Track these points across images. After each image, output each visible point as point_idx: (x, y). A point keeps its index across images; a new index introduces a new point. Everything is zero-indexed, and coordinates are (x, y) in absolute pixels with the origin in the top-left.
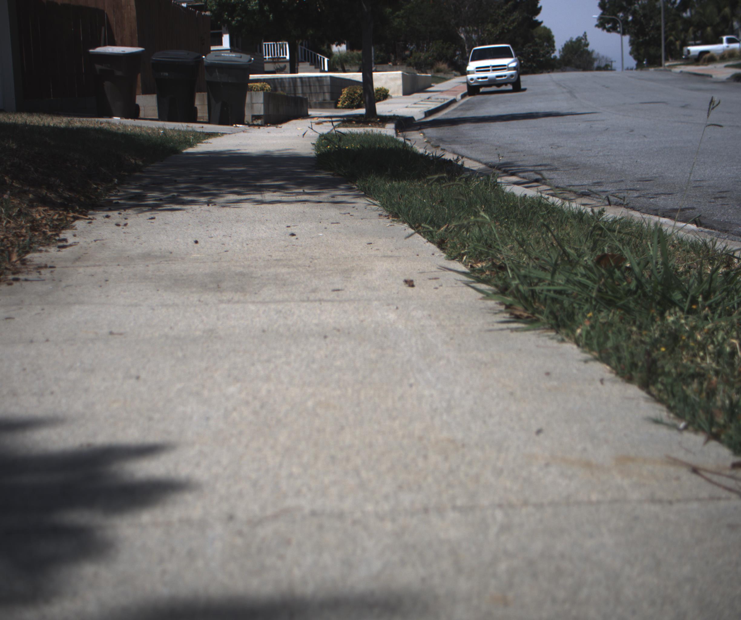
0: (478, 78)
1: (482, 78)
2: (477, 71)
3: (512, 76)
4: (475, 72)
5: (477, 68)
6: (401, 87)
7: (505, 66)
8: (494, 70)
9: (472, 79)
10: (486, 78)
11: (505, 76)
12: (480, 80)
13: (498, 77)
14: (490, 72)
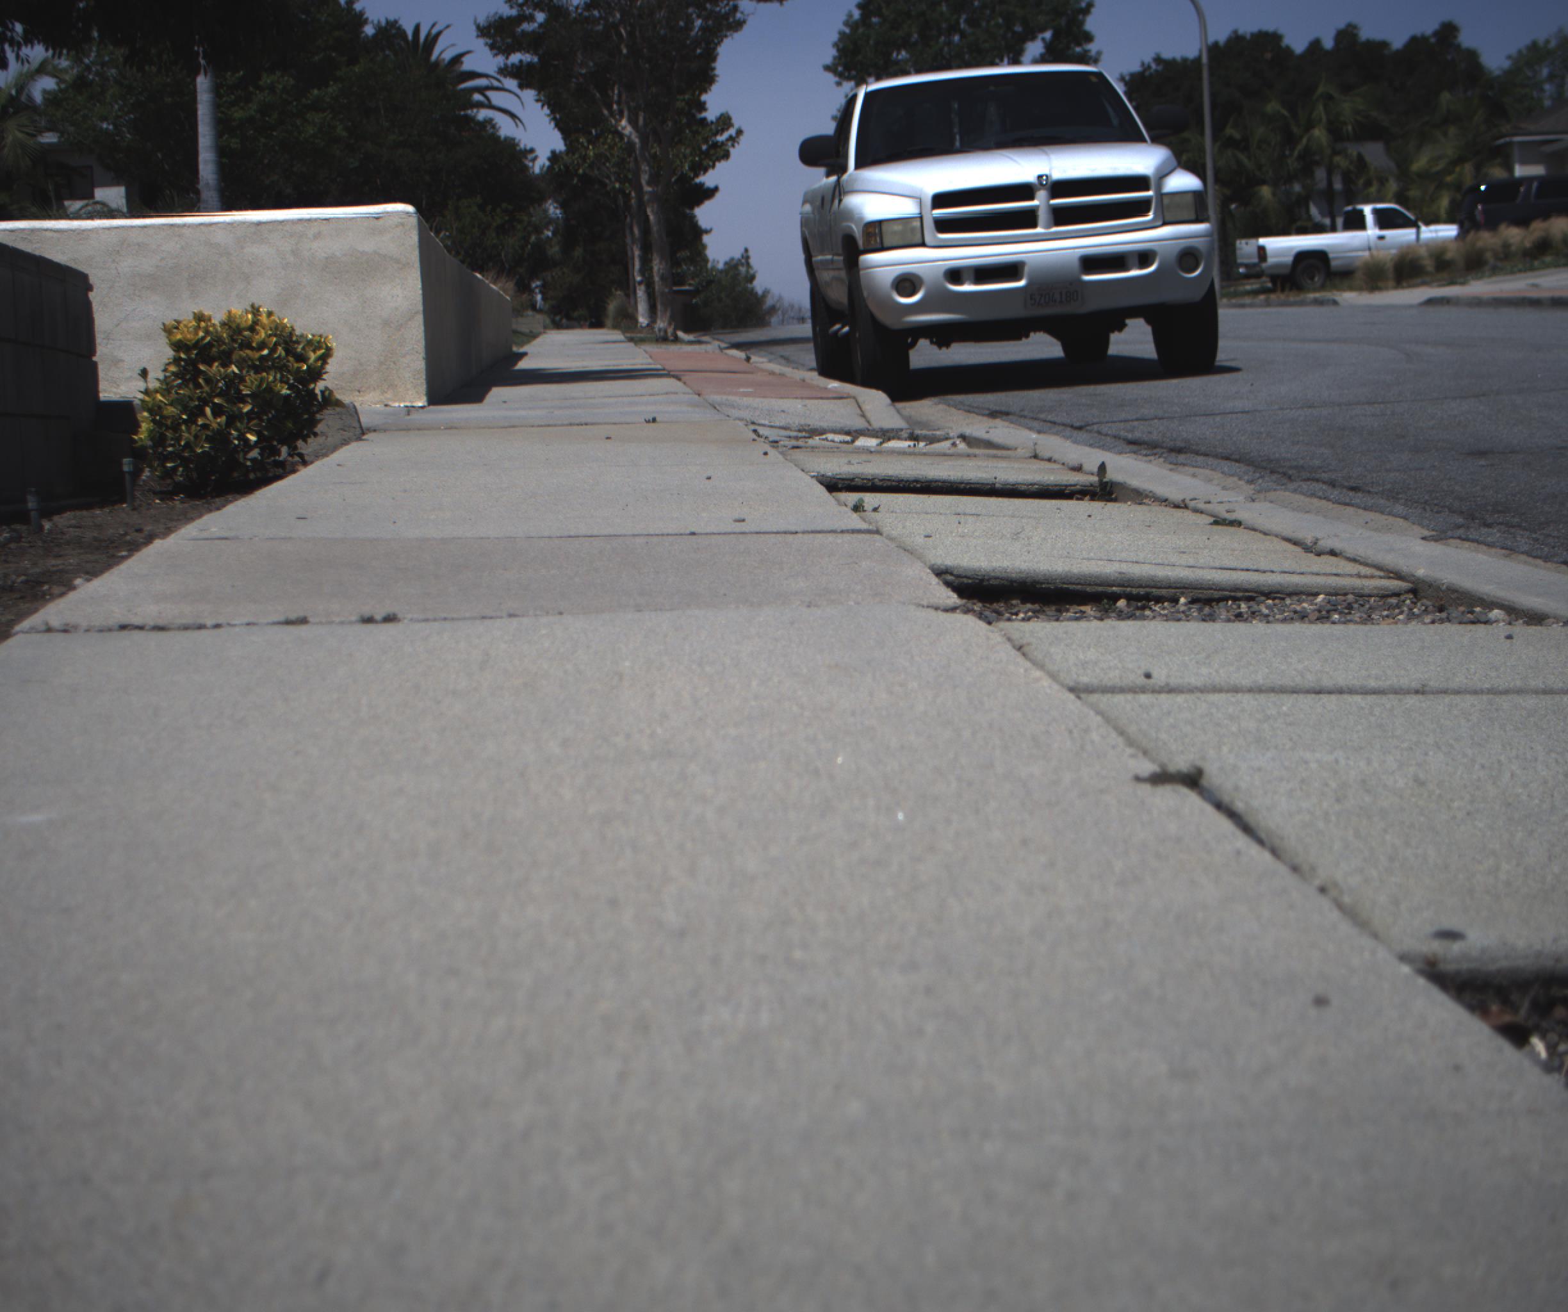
0: (955, 275)
1: (983, 273)
2: (943, 225)
3: (1188, 257)
4: (930, 234)
5: (941, 200)
6: (415, 333)
7: (1138, 182)
8: (1062, 216)
9: (907, 283)
10: (1011, 270)
11: (1144, 257)
12: (968, 288)
13: (1092, 263)
14: (1039, 230)
